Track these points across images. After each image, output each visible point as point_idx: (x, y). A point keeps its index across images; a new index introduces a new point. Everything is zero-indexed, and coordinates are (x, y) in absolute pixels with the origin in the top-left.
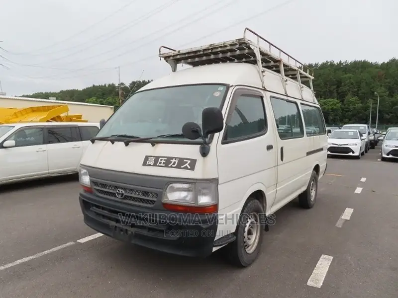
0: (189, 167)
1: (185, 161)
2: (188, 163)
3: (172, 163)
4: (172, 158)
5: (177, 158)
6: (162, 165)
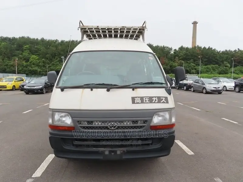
0: (166, 102)
1: (161, 98)
2: (164, 99)
3: (154, 101)
4: (153, 97)
5: (156, 97)
6: (147, 102)
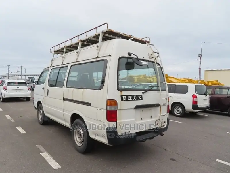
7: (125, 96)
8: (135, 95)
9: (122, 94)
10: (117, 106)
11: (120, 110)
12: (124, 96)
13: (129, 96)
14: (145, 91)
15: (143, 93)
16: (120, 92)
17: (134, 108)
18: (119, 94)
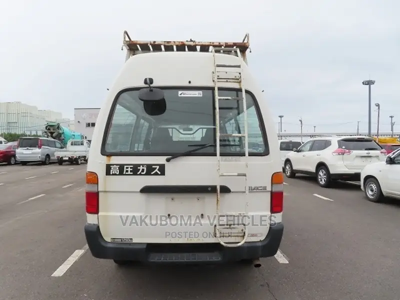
7: (117, 165)
8: (143, 165)
9: (109, 160)
10: (98, 184)
11: (105, 192)
12: (113, 165)
13: (125, 167)
14: (173, 156)
15: (168, 160)
16: (105, 157)
17: (139, 190)
18: (104, 160)
